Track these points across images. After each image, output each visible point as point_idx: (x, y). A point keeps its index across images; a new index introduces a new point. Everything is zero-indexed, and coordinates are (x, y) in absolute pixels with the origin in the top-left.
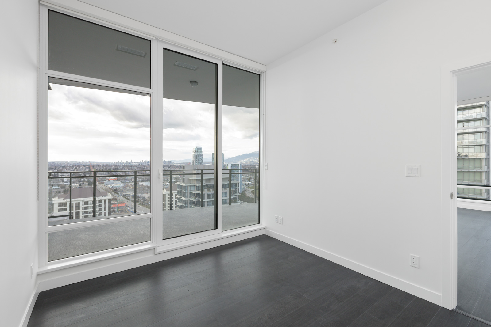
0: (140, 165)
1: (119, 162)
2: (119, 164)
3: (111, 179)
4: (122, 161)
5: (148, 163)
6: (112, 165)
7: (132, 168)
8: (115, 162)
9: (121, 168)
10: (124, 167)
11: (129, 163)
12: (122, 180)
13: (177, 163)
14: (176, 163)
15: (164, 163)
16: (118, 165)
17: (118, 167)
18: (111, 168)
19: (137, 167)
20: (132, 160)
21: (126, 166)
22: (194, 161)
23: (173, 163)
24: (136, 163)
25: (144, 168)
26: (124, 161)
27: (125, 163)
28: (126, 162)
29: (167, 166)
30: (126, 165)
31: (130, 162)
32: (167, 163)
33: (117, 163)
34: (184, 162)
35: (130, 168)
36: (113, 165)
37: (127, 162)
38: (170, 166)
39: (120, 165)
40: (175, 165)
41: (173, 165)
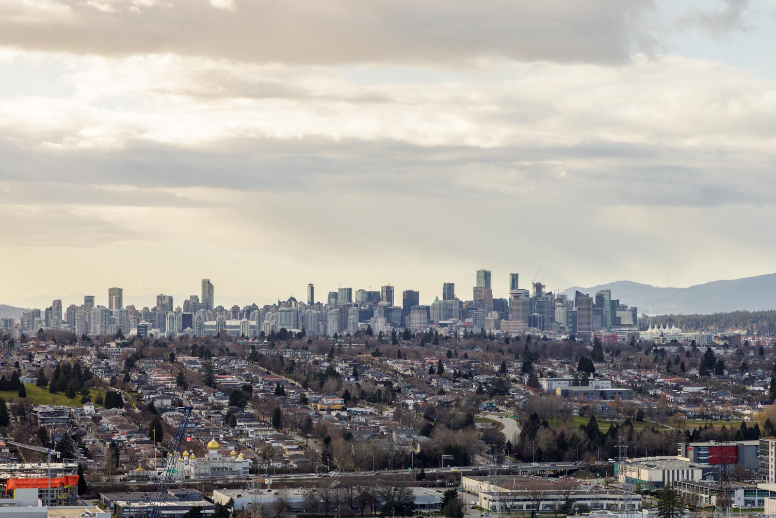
0: (283, 335)
1: (89, 300)
2: (96, 330)
3: (20, 484)
4: (116, 294)
5: (366, 315)
6: (32, 333)
7: (209, 368)
8: (58, 304)
9: (108, 370)
10: (139, 356)
11: (187, 320)
12: (123, 489)
13: (669, 321)
15: (532, 322)
16: (86, 339)
17: (86, 360)
18: (23, 363)
19: (255, 357)
20: (208, 287)
21: (158, 342)
23: (626, 318)
24: (250, 311)
25: (331, 372)
27: (147, 314)
29: (564, 352)
30: (154, 332)
31: (192, 304)
32: (560, 315)
33: (72, 309)
34: (753, 307)
35: (193, 365)
36: (42, 336)
37: (165, 302)
38: (598, 350)
39: (104, 340)
40: (650, 334)
41: (623, 335)
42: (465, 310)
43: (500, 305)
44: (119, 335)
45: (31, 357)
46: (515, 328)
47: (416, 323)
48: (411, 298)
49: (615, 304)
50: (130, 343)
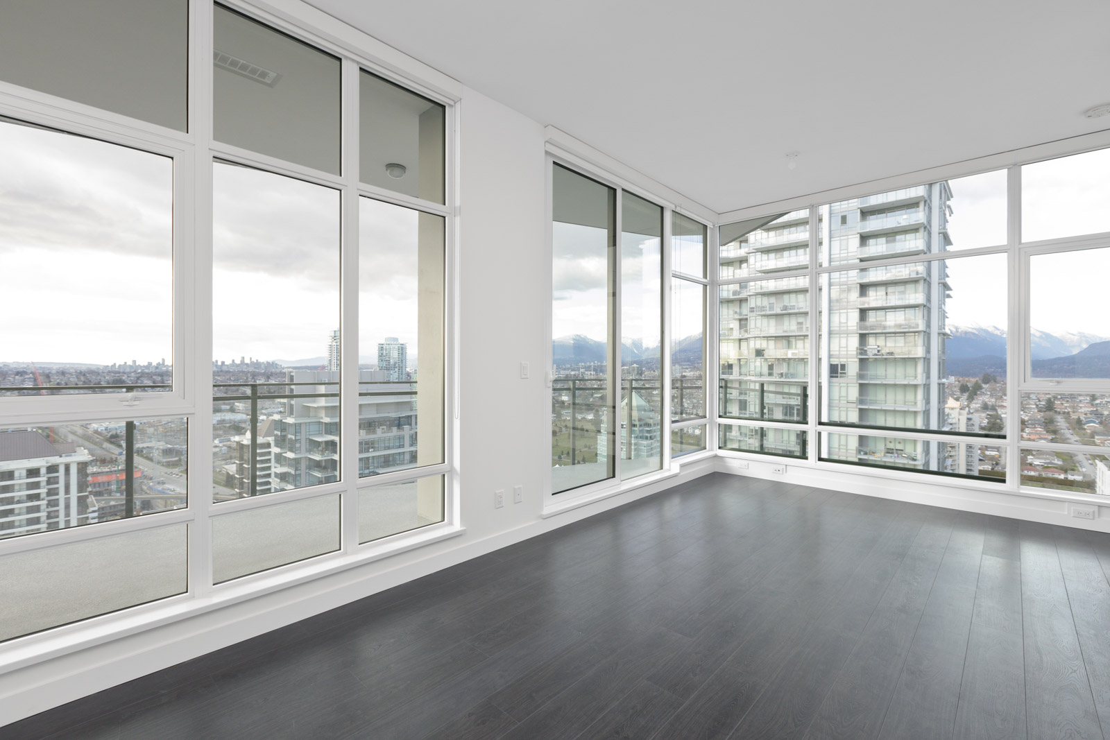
1: (126, 363)
2: (128, 370)
4: (134, 362)
6: (106, 371)
7: (162, 379)
8: (115, 364)
9: (131, 380)
10: (141, 377)
11: (157, 368)
13: (289, 368)
14: (287, 368)
15: (255, 368)
16: (124, 373)
17: (124, 378)
18: (102, 379)
20: (163, 360)
21: (147, 374)
22: (333, 363)
23: (279, 367)
26: (142, 362)
27: (144, 366)
28: (146, 364)
29: (263, 374)
30: (146, 371)
31: (159, 364)
32: (263, 366)
33: (120, 366)
34: (309, 365)
35: (159, 378)
36: (109, 372)
37: (150, 364)
38: (272, 374)
39: (130, 373)
40: (284, 371)
41: (278, 371)
42: (238, 365)
43: (247, 364)
44: (135, 371)
45: (105, 377)
46: (251, 369)
47: (225, 369)
48: (223, 363)
49: (276, 364)
50: (139, 373)
